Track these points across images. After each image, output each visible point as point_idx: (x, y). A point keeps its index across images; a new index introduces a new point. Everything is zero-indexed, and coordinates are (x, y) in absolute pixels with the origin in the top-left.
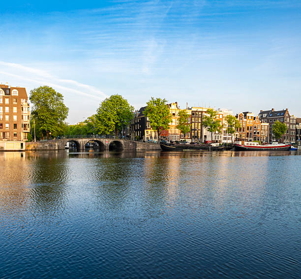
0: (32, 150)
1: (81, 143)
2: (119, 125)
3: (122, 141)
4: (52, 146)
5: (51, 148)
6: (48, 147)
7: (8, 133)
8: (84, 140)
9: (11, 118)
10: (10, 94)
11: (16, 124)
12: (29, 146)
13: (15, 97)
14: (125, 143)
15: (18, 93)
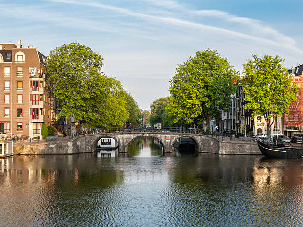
0: (27, 155)
1: (121, 141)
2: (208, 105)
3: (198, 138)
4: (61, 147)
5: (61, 152)
6: (55, 149)
7: (9, 124)
8: (126, 136)
9: (13, 99)
10: (11, 61)
11: (21, 110)
12: (22, 148)
13: (20, 65)
14: (203, 141)
15: (24, 57)
